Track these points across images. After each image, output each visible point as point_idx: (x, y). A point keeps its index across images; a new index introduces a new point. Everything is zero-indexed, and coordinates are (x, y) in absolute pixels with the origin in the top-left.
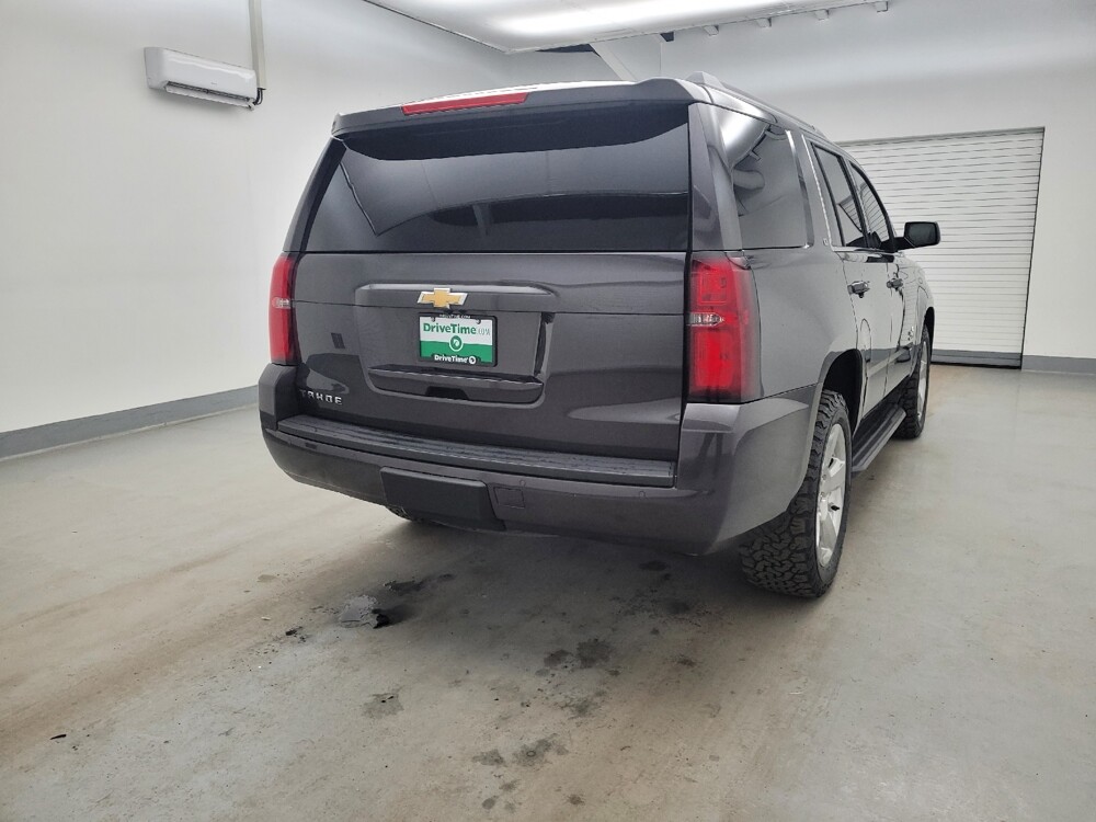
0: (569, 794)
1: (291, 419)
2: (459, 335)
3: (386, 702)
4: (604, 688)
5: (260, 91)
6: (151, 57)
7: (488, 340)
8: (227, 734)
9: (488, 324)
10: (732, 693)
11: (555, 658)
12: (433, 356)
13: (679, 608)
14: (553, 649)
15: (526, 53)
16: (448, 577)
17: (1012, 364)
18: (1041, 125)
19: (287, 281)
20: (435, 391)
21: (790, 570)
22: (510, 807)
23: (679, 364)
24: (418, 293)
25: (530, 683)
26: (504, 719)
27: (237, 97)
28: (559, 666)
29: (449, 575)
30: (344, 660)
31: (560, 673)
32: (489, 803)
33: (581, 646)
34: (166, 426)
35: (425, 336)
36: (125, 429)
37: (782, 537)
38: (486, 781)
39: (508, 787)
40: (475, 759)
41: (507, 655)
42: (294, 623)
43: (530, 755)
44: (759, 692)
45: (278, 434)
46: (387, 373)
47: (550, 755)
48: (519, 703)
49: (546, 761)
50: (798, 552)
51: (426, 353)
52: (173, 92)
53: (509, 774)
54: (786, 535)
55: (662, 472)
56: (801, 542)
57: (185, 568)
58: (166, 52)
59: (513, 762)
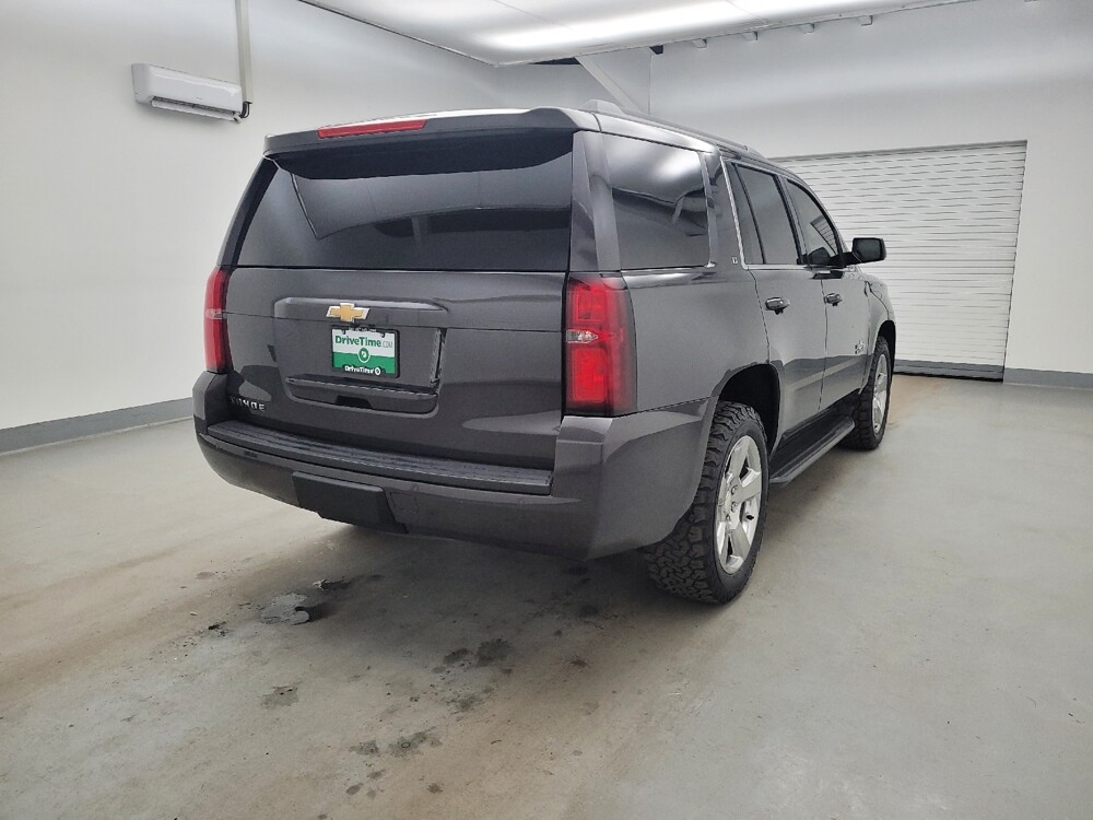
0: (430, 783)
1: (221, 425)
2: (367, 347)
3: (285, 694)
4: (492, 686)
5: (246, 105)
6: (137, 73)
7: (390, 353)
8: (129, 720)
9: (390, 337)
10: (614, 692)
11: (455, 656)
12: (344, 367)
13: (588, 611)
14: (455, 648)
15: (519, 66)
16: (376, 577)
17: (992, 377)
18: (1023, 139)
19: (220, 293)
20: (343, 400)
21: (690, 577)
22: (372, 794)
23: (559, 378)
24: (326, 307)
25: (423, 678)
26: (392, 712)
27: (224, 111)
28: (456, 664)
29: (378, 576)
30: (256, 653)
31: (455, 669)
32: (353, 790)
33: (484, 646)
34: (149, 428)
35: (338, 348)
36: (108, 430)
37: (681, 544)
38: (357, 769)
39: (376, 775)
40: (353, 748)
41: (410, 653)
42: (218, 619)
43: (405, 746)
44: (640, 693)
45: (207, 438)
46: (304, 382)
47: (424, 747)
48: (409, 698)
49: (418, 752)
50: (696, 559)
51: (338, 364)
52: (158, 106)
53: (378, 763)
54: (685, 544)
55: (539, 480)
56: (699, 550)
57: (131, 564)
58: (152, 69)
59: (387, 752)
